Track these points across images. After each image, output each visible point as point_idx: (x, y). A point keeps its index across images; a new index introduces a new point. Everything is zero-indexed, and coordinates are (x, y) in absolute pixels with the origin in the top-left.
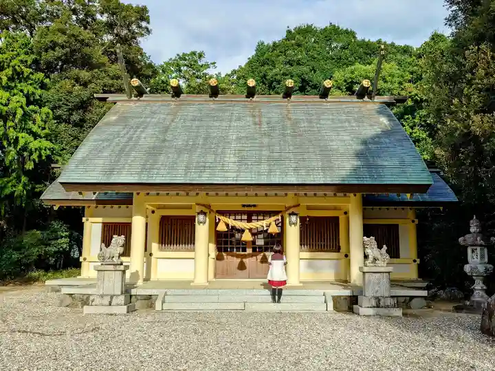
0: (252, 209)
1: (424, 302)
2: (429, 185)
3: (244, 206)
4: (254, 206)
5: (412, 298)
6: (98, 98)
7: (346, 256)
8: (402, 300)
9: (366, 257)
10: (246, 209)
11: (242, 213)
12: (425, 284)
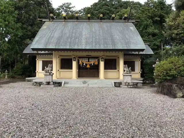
0: (90, 56)
1: (142, 84)
2: (144, 49)
3: (87, 55)
4: (91, 55)
5: (138, 83)
6: (39, 20)
7: (118, 71)
8: (135, 84)
9: (124, 71)
10: (88, 56)
11: (86, 58)
12: (142, 79)
